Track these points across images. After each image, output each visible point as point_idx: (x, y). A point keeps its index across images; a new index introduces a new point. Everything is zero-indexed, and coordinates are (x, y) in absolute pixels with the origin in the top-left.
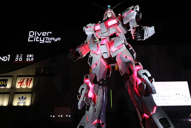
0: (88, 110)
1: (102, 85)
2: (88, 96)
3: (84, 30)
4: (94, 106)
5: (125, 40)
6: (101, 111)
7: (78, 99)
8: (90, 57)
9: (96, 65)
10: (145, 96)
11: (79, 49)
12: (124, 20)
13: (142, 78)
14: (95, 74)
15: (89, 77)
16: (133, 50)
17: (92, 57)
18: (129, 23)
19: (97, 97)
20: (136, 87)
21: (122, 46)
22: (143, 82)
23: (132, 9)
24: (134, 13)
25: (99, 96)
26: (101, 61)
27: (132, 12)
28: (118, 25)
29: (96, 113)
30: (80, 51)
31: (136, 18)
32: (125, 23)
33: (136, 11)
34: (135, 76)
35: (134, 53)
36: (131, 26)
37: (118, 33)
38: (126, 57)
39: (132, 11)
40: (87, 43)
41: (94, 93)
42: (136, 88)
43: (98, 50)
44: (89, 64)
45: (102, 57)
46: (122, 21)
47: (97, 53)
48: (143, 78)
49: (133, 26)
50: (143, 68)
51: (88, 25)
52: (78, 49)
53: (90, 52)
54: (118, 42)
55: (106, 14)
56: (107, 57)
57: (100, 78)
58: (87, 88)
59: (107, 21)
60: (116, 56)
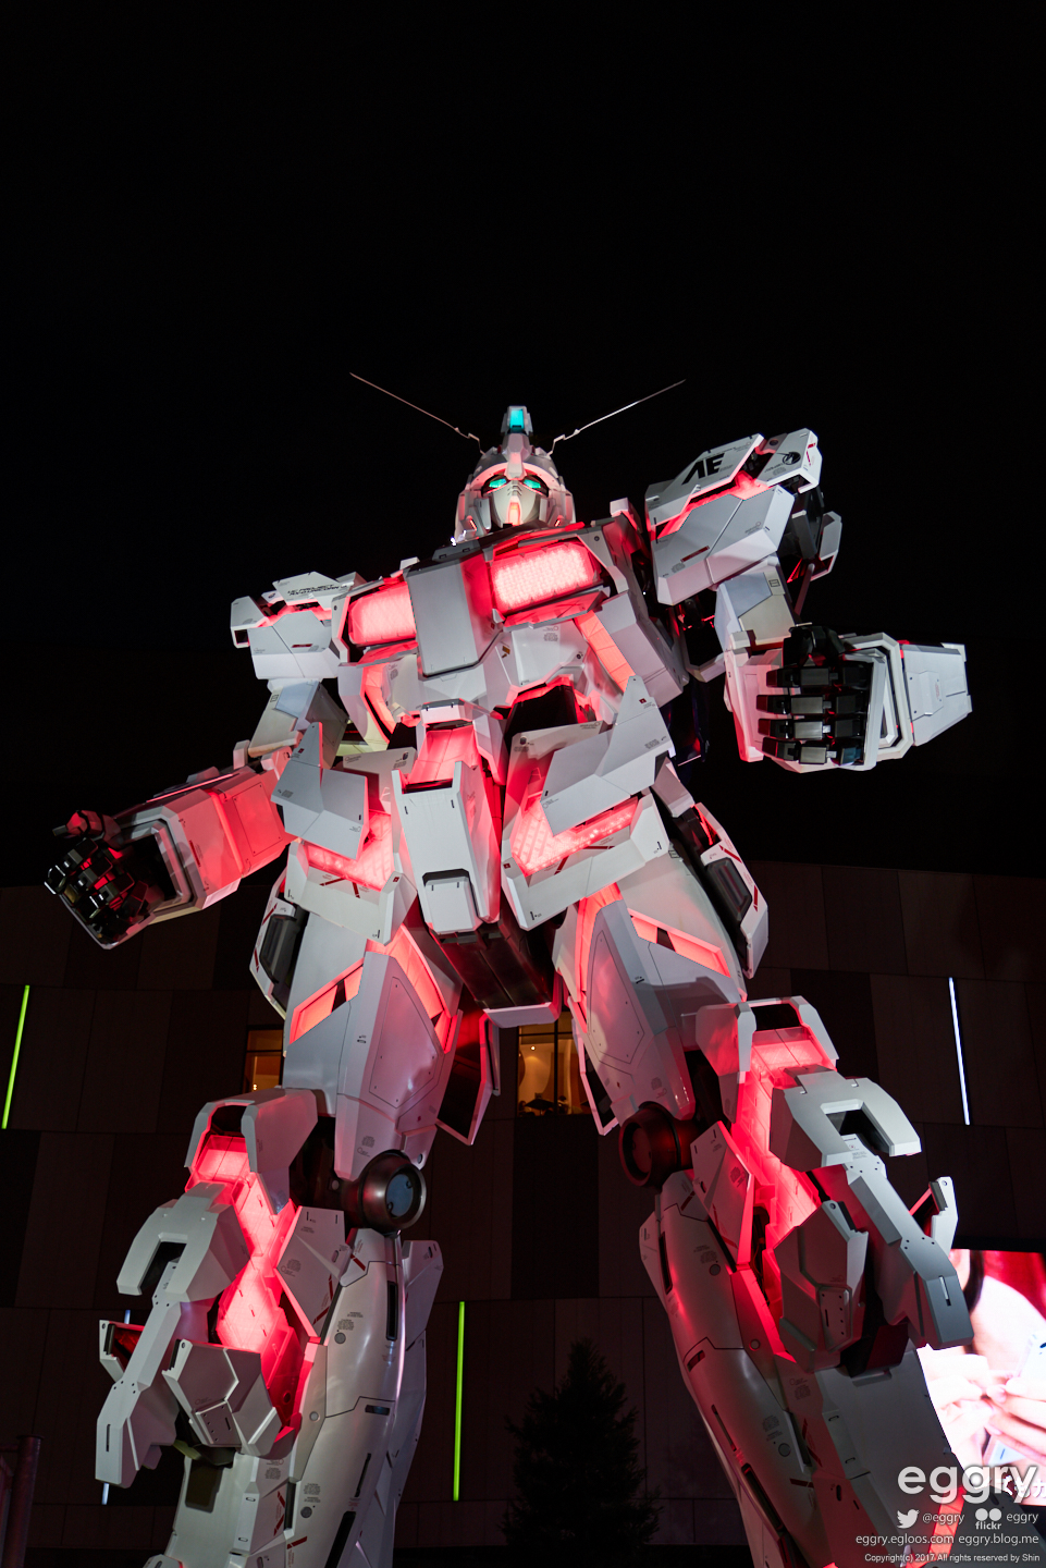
0: (204, 1498)
1: (383, 1222)
2: (214, 1337)
3: (243, 636)
4: (276, 1450)
5: (660, 760)
6: (348, 1519)
7: (107, 1359)
8: (276, 907)
9: (340, 998)
10: (854, 1361)
11: (173, 820)
12: (663, 559)
13: (831, 1161)
14: (320, 1096)
15: (248, 1124)
16: (741, 868)
17: (302, 917)
18: (705, 601)
19: (323, 1355)
20: (757, 1264)
21: (625, 815)
22: (837, 1215)
23: (755, 467)
24: (766, 498)
25: (340, 1338)
26: (392, 960)
27: (749, 490)
28: (597, 607)
29: (289, 1534)
30: (180, 837)
31: (780, 553)
32: (667, 595)
33: (783, 484)
34: (745, 1141)
35: (748, 900)
36: (730, 627)
37: (591, 686)
38: (663, 938)
39: (745, 483)
40: (259, 770)
41: (284, 1303)
42: (749, 1277)
43: (369, 839)
44: (266, 985)
45: (415, 918)
46: (644, 575)
47: (356, 872)
48: (840, 1170)
49: (751, 635)
50: (833, 1056)
51: (285, 590)
52: (163, 812)
53: (280, 864)
54: (593, 777)
55: (486, 488)
56: (467, 923)
57: (369, 1141)
58: (213, 1247)
59: (488, 555)
60: (558, 920)
